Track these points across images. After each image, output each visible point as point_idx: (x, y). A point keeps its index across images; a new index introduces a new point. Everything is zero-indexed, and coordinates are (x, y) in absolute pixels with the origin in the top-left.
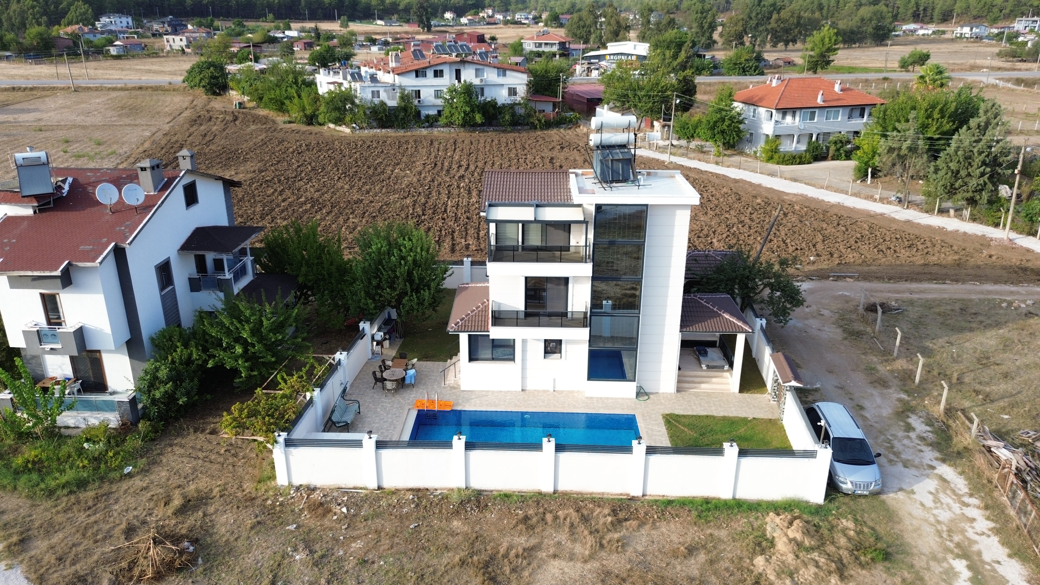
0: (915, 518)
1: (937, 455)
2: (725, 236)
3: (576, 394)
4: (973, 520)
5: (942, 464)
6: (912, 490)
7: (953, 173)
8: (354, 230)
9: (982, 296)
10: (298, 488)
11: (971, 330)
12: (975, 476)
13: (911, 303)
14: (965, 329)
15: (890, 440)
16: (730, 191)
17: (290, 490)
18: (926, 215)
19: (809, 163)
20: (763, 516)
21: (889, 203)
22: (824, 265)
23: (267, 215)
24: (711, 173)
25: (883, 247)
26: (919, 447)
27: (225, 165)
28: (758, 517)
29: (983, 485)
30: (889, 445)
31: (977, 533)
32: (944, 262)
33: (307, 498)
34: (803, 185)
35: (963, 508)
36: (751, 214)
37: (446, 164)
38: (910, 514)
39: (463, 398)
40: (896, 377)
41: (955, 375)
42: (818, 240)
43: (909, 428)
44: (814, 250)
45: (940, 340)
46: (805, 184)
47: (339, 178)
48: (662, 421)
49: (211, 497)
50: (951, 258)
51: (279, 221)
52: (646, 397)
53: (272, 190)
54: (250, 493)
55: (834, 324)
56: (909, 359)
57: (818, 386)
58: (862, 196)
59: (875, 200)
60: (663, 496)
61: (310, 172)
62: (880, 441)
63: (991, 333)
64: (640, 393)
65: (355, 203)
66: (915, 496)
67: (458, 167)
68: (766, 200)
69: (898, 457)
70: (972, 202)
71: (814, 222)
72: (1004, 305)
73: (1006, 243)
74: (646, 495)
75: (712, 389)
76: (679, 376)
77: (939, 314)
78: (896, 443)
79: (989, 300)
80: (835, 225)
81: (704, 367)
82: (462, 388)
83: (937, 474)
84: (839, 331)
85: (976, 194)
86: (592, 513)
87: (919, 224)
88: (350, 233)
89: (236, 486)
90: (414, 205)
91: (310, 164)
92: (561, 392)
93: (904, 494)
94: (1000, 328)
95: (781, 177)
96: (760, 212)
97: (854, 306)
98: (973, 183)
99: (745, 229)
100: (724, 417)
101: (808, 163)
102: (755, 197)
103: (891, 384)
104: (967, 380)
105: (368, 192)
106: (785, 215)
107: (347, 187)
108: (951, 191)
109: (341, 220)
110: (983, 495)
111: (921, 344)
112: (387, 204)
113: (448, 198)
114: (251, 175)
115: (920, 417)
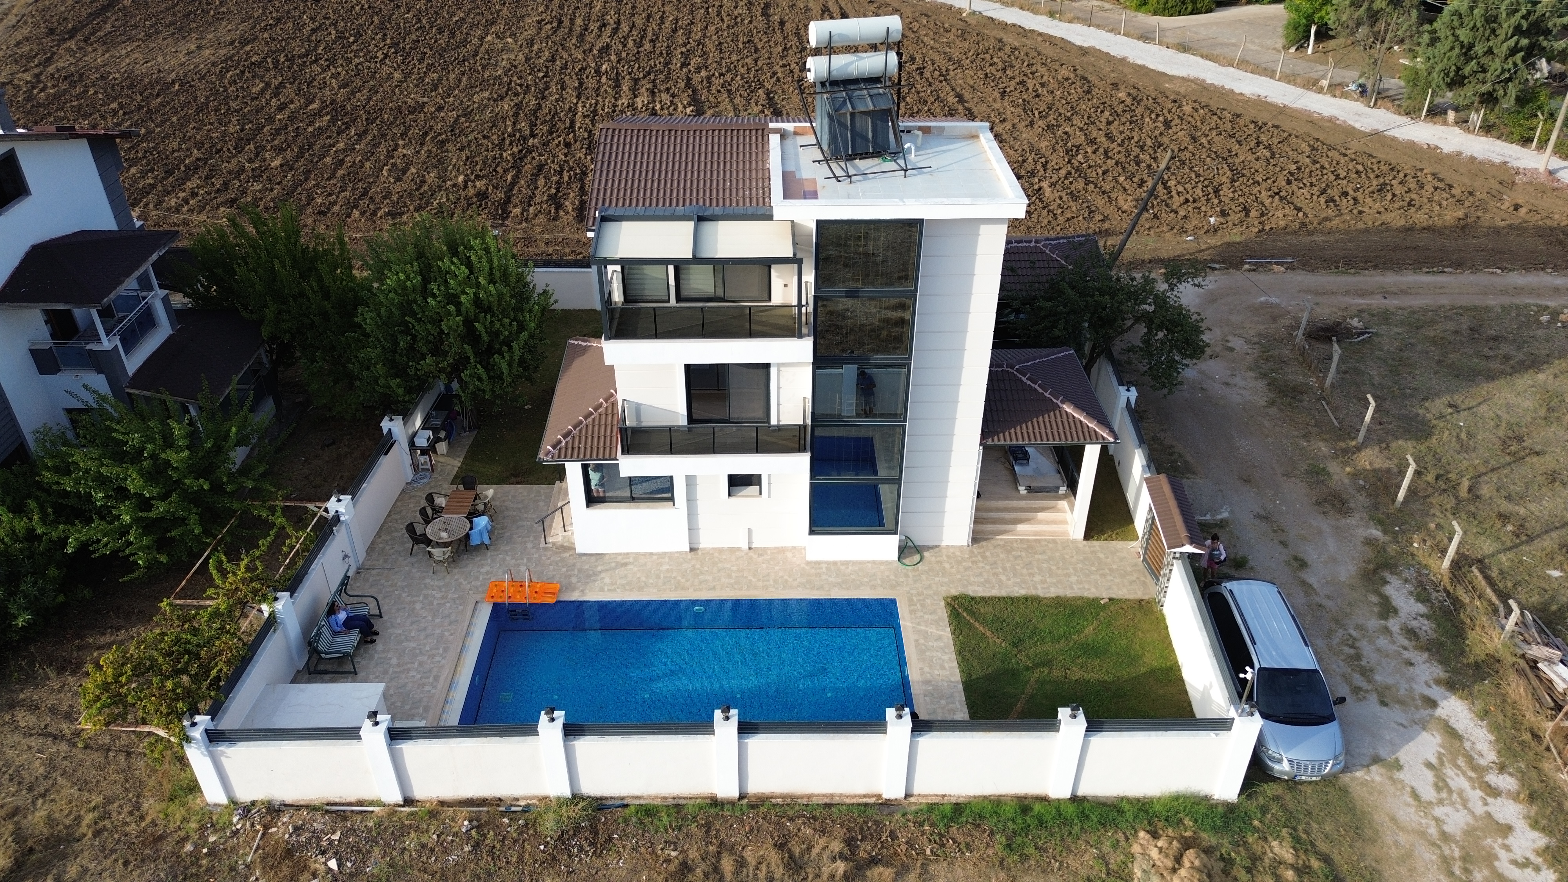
0: (1401, 828)
1: (1439, 671)
2: (1063, 172)
3: (789, 555)
4: (1506, 830)
5: (1448, 694)
6: (1397, 760)
7: (1462, 47)
8: (404, 173)
9: (1506, 300)
10: (247, 810)
11: (1491, 376)
12: (1508, 724)
13: (1385, 316)
14: (1480, 373)
15: (1355, 639)
16: (1072, 76)
17: (231, 815)
18: (1404, 119)
19: (1209, 11)
20: (1127, 839)
21: (1345, 95)
22: (1235, 236)
23: (248, 142)
24: (1041, 34)
25: (1334, 193)
26: (1406, 655)
27: (180, 29)
28: (1118, 841)
29: (1523, 743)
30: (1352, 651)
31: (1515, 862)
32: (1439, 223)
33: (264, 834)
34: (1198, 59)
35: (1490, 800)
36: (1109, 123)
37: (579, 21)
38: (1393, 819)
39: (580, 571)
40: (1361, 488)
41: (1466, 484)
42: (1224, 179)
43: (1387, 609)
44: (1216, 201)
45: (1437, 402)
46: (1202, 57)
47: (386, 56)
48: (943, 613)
49: (77, 835)
50: (1452, 215)
51: (267, 155)
52: (917, 557)
53: (261, 85)
54: (154, 823)
55: (1251, 370)
56: (1384, 445)
57: (1225, 515)
58: (1298, 81)
59: (1320, 91)
60: (944, 796)
61: (334, 42)
62: (1336, 641)
63: (1523, 381)
64: (904, 550)
65: (410, 113)
66: (1400, 775)
67: (600, 29)
68: (1134, 92)
69: (1369, 681)
70: (1489, 99)
71: (1217, 139)
72: (1544, 318)
73: (1543, 178)
74: (911, 796)
75: (1036, 533)
76: (977, 509)
77: (1434, 341)
78: (1364, 646)
79: (1518, 307)
80: (1253, 144)
81: (1022, 490)
82: (580, 550)
83: (1439, 719)
84: (1261, 385)
85: (1497, 86)
86: (809, 849)
87: (1394, 139)
88: (398, 180)
89: (127, 808)
90: (516, 114)
91: (335, 24)
92: (762, 552)
93: (1382, 770)
94: (1540, 370)
95: (1161, 43)
96: (1123, 120)
97: (1286, 327)
98: (1495, 66)
99: (1098, 159)
100: (1058, 598)
101: (1207, 12)
102: (1115, 86)
103: (1352, 505)
104: (1485, 490)
105: (435, 88)
106: (1167, 124)
107: (397, 75)
108: (1456, 81)
109: (382, 149)
110: (1523, 766)
111: (1404, 412)
112: (467, 114)
113: (579, 97)
114: (225, 51)
115: (1406, 581)
